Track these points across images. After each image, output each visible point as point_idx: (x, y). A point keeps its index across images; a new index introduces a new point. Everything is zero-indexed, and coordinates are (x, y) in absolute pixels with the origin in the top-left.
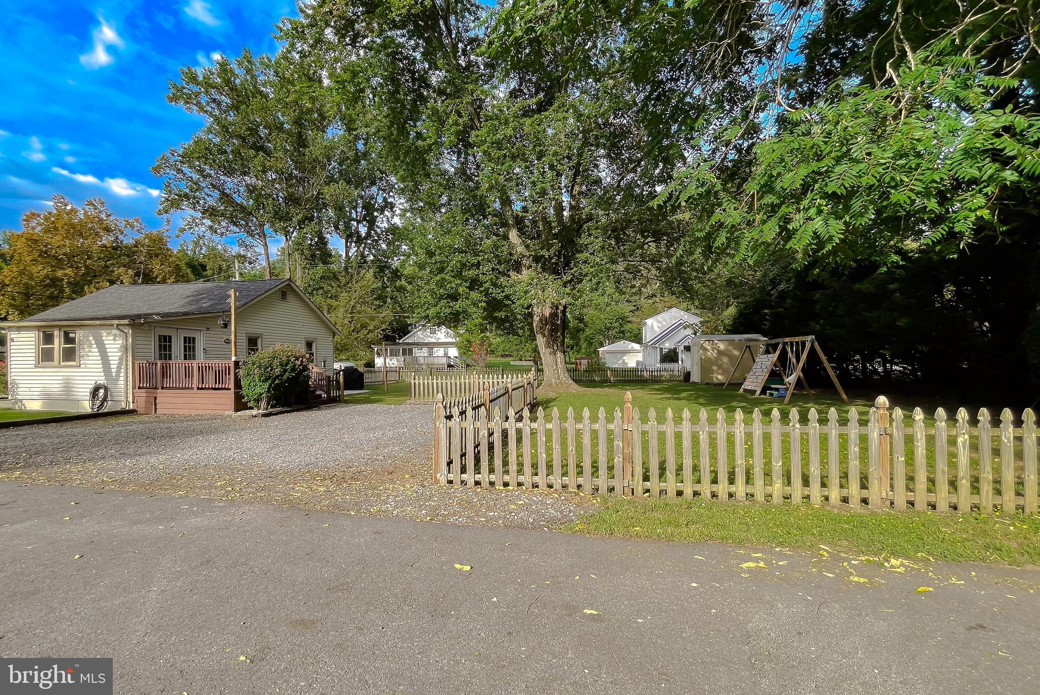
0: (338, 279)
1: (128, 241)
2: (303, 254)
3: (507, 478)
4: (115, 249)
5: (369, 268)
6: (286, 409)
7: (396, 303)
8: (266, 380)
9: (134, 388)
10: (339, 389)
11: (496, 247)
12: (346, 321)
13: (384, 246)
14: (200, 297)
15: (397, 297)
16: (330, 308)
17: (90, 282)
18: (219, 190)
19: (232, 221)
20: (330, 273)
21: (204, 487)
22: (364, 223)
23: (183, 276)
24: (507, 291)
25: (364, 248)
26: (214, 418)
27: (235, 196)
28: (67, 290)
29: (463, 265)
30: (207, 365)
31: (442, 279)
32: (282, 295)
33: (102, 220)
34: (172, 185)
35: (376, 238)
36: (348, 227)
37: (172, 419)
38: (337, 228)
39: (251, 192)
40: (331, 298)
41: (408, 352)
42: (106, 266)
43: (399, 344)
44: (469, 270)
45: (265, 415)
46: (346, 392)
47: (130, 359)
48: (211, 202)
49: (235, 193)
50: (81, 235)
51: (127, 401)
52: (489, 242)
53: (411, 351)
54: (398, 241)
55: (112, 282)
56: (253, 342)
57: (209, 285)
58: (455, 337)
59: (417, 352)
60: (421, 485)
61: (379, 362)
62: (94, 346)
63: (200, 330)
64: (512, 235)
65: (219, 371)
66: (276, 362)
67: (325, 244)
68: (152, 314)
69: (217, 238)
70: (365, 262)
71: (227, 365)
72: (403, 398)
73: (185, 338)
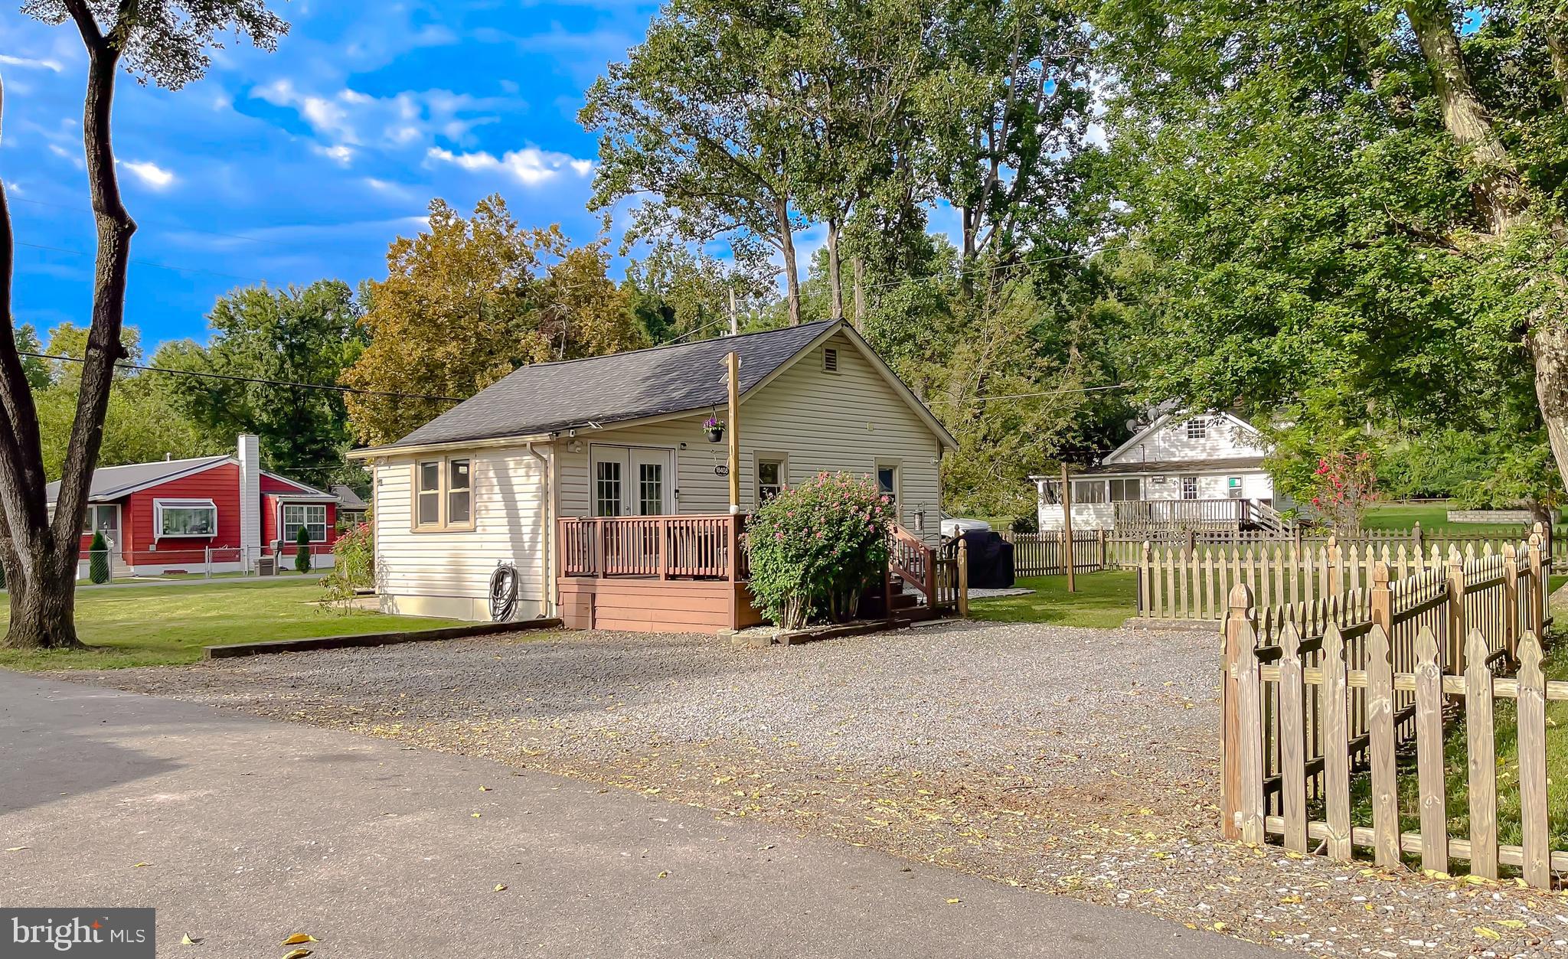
0: (948, 311)
1: (541, 276)
2: (868, 258)
3: (1461, 848)
4: (521, 294)
5: (1024, 272)
6: (841, 627)
7: (1092, 358)
8: (798, 558)
9: (558, 576)
10: (955, 585)
11: (1400, 159)
12: (967, 416)
13: (1061, 211)
14: (667, 378)
15: (1094, 343)
16: (931, 386)
17: (483, 366)
18: (697, 135)
19: (723, 203)
20: (930, 296)
21: (689, 785)
22: (1012, 157)
23: (632, 339)
24: (1438, 290)
25: (1010, 224)
26: (695, 642)
27: (728, 143)
28: (450, 385)
29: (1294, 228)
30: (683, 524)
31: (1229, 275)
32: (828, 360)
33: (500, 237)
34: (614, 145)
35: (1041, 192)
36: (971, 174)
37: (623, 641)
38: (944, 181)
39: (759, 127)
40: (930, 359)
41: (1125, 489)
42: (508, 331)
43: (1101, 468)
44: (1309, 239)
45: (795, 640)
46: (973, 593)
47: (552, 514)
48: (684, 165)
49: (727, 136)
50: (469, 273)
51: (547, 601)
52: (1376, 148)
53: (1133, 488)
54: (1098, 190)
55: (517, 363)
56: (768, 473)
57: (682, 350)
58: (1263, 443)
59: (1152, 490)
60: (1190, 838)
61: (1050, 517)
62: (497, 489)
63: (669, 450)
64: (1457, 118)
65: (706, 537)
66: (818, 517)
67: (918, 226)
68: (586, 421)
69: (692, 246)
70: (1013, 259)
71: (720, 524)
72: (1116, 612)
73: (643, 467)
